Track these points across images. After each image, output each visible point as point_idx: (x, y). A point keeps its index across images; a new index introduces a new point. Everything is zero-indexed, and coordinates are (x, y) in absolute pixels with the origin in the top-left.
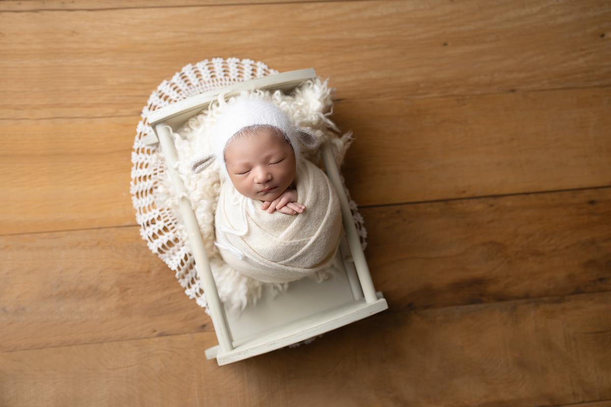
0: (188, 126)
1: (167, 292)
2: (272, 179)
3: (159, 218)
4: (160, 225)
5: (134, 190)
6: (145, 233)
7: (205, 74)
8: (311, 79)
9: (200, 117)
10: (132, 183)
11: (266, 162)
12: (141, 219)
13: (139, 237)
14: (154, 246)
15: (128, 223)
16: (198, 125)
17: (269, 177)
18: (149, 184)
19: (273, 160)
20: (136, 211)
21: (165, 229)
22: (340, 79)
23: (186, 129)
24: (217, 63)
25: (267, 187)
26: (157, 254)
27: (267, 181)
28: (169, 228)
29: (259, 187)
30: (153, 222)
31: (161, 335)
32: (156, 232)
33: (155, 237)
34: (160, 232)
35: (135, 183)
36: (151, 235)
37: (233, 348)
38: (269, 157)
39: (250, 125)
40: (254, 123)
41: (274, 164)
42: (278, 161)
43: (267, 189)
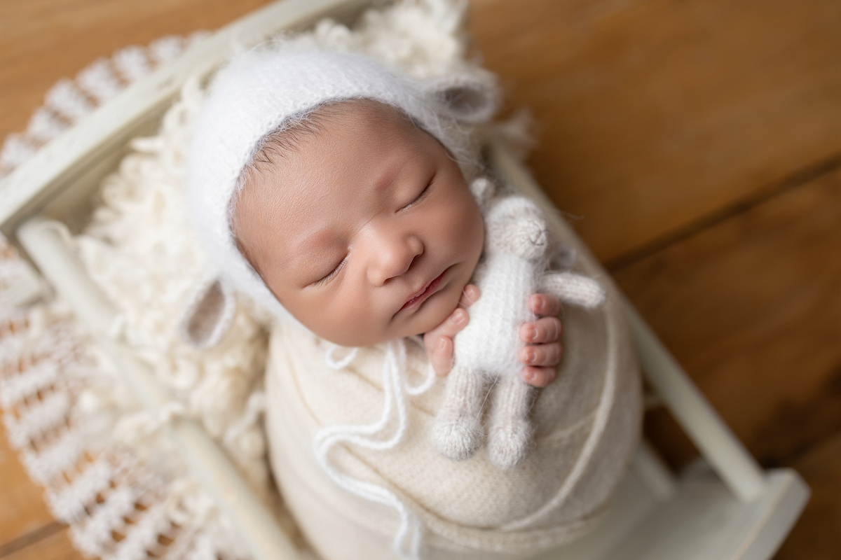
0: (102, 203)
2: (424, 249)
3: (113, 485)
4: (121, 500)
5: (18, 435)
9: (129, 164)
10: (9, 421)
11: (384, 205)
12: (64, 505)
13: (73, 555)
15: (33, 526)
16: (131, 193)
17: (415, 247)
18: (53, 407)
19: (404, 191)
20: (42, 489)
21: (139, 506)
23: (101, 214)
27: (415, 262)
28: (147, 500)
30: (100, 500)
32: (117, 523)
33: (117, 537)
34: (128, 521)
35: (17, 416)
36: (105, 536)
38: (385, 186)
39: (272, 127)
40: (283, 114)
41: (410, 206)
42: (422, 188)
43: (422, 289)
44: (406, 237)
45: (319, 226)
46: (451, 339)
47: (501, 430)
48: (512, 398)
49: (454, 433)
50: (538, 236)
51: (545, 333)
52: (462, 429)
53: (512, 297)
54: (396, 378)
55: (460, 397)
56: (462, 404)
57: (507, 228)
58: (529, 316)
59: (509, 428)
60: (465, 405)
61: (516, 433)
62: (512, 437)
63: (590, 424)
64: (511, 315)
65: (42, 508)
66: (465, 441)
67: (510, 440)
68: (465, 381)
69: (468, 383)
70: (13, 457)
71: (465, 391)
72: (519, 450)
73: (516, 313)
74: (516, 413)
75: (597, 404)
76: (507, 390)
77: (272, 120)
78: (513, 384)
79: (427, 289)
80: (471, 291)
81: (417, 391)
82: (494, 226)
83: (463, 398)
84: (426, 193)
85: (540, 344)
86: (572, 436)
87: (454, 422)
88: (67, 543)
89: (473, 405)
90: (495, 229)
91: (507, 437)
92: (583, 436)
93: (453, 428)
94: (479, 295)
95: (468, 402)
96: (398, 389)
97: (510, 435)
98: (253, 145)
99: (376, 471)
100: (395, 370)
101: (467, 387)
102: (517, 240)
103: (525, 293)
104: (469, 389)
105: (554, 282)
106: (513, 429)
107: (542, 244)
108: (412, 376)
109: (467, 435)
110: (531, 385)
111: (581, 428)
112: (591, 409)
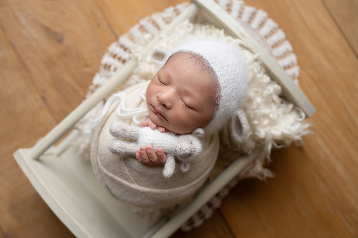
1: (77, 87)
2: (169, 109)
4: (125, 55)
5: (144, 22)
6: (114, 48)
7: (265, 30)
8: (307, 117)
10: (147, 18)
11: (181, 93)
12: (124, 40)
13: (108, 44)
14: (107, 59)
17: (168, 104)
19: (188, 100)
20: (128, 32)
21: (124, 61)
22: (320, 142)
24: (280, 35)
25: (159, 108)
26: (101, 64)
27: (164, 106)
29: (154, 101)
30: (125, 49)
31: (44, 99)
32: (119, 55)
33: (114, 56)
34: (120, 59)
35: (149, 20)
36: (115, 53)
37: (37, 159)
38: (187, 94)
39: (204, 57)
40: (208, 60)
41: (183, 103)
42: (189, 105)
43: (158, 110)
44: (169, 100)
45: (172, 75)
46: (148, 126)
47: (120, 143)
48: (131, 147)
49: (116, 126)
50: (182, 150)
51: (150, 154)
52: (118, 129)
53: (160, 142)
54: (138, 112)
55: (130, 130)
56: (128, 130)
57: (186, 141)
58: (155, 148)
59: (120, 145)
60: (128, 132)
61: (119, 147)
62: (117, 146)
63: (132, 182)
64: (154, 142)
65: (122, 33)
66: (114, 130)
67: (116, 145)
68: (135, 131)
69: (135, 132)
70: (137, 22)
71: (132, 131)
72: (113, 149)
73: (155, 144)
74: (127, 149)
75: (140, 185)
76: (134, 146)
77: (206, 57)
78: (136, 147)
79: (158, 112)
80: (162, 129)
81: (134, 119)
82: (187, 137)
83: (129, 131)
85: (147, 153)
86: (127, 175)
87: (120, 127)
88: (112, 42)
89: (127, 134)
90: (186, 137)
91: (117, 144)
92: (128, 180)
93: (118, 126)
94: (162, 132)
95: (129, 132)
96: (134, 113)
97: (118, 145)
98: (198, 53)
99: (113, 112)
100: (140, 111)
101: (133, 132)
102: (181, 143)
103: (163, 147)
104: (132, 132)
105: (170, 159)
106: (120, 147)
107: (181, 152)
108: (140, 118)
109: (116, 130)
110: (135, 153)
111: (130, 178)
112: (137, 182)
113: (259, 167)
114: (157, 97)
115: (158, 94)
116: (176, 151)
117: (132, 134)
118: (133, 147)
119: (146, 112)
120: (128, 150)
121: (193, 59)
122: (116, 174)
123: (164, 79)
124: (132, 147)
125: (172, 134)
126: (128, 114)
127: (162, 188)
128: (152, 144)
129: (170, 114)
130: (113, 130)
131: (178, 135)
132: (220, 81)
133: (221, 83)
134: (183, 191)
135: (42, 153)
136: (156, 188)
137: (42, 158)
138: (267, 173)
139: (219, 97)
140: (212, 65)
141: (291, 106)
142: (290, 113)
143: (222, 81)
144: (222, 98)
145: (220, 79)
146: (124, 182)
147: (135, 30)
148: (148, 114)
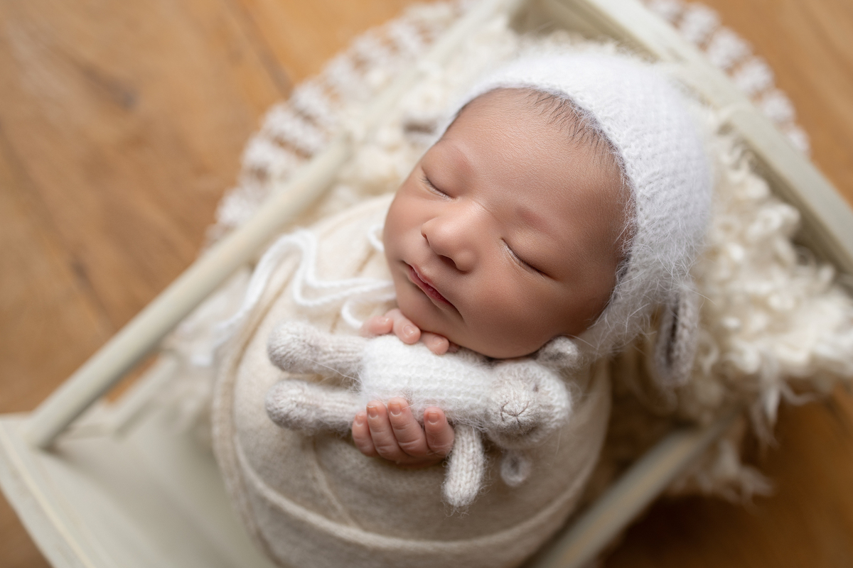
2: (463, 271)
11: (504, 219)
14: (259, 152)
17: (461, 258)
19: (527, 241)
25: (431, 271)
26: (241, 167)
27: (447, 261)
29: (414, 247)
33: (282, 143)
37: (50, 448)
38: (526, 219)
39: (579, 101)
40: (593, 108)
41: (511, 252)
43: (425, 278)
44: (466, 245)
46: (391, 332)
47: (300, 391)
48: (338, 405)
49: (289, 337)
50: (510, 413)
51: (400, 427)
52: (294, 345)
53: (435, 386)
55: (333, 347)
56: (326, 349)
57: (520, 381)
58: (418, 407)
59: (301, 399)
60: (325, 353)
61: (297, 406)
62: (292, 402)
63: (340, 520)
64: (415, 387)
66: (282, 348)
67: (289, 399)
68: (348, 349)
69: (348, 352)
71: (339, 352)
72: (279, 410)
73: (418, 392)
74: (324, 411)
75: (366, 530)
76: (347, 400)
78: (354, 405)
79: (427, 285)
80: (440, 343)
81: (346, 314)
82: (523, 369)
83: (331, 350)
84: (529, 269)
85: (390, 422)
86: (323, 496)
87: (302, 337)
89: (325, 361)
90: (519, 369)
91: (292, 396)
92: (326, 511)
93: (295, 336)
94: (438, 353)
95: (328, 356)
96: (346, 293)
97: (293, 399)
98: (558, 88)
100: (366, 289)
101: (343, 352)
102: (504, 390)
103: (443, 402)
104: (341, 355)
105: (468, 443)
106: (301, 403)
107: (503, 420)
108: (363, 309)
109: (288, 350)
110: (351, 424)
111: (334, 508)
112: (356, 517)
113: (729, 465)
114: (425, 236)
115: (428, 225)
116: (487, 416)
117: (340, 361)
118: (342, 405)
119: (385, 290)
120: (326, 414)
121: (542, 107)
122: (291, 496)
123: (443, 178)
124: (341, 402)
125: (471, 359)
126: (325, 299)
127: (439, 535)
128: (408, 393)
129: (469, 290)
130: (278, 348)
131: (491, 361)
132: (633, 176)
133: (637, 185)
134: (504, 547)
135: (65, 427)
136: (419, 538)
137: (66, 443)
138: (753, 483)
139: (632, 233)
140: (605, 126)
141: (827, 273)
142: (825, 292)
143: (640, 176)
144: (641, 235)
145: (634, 170)
146: (314, 519)
147: (339, 69)
148: (391, 296)
